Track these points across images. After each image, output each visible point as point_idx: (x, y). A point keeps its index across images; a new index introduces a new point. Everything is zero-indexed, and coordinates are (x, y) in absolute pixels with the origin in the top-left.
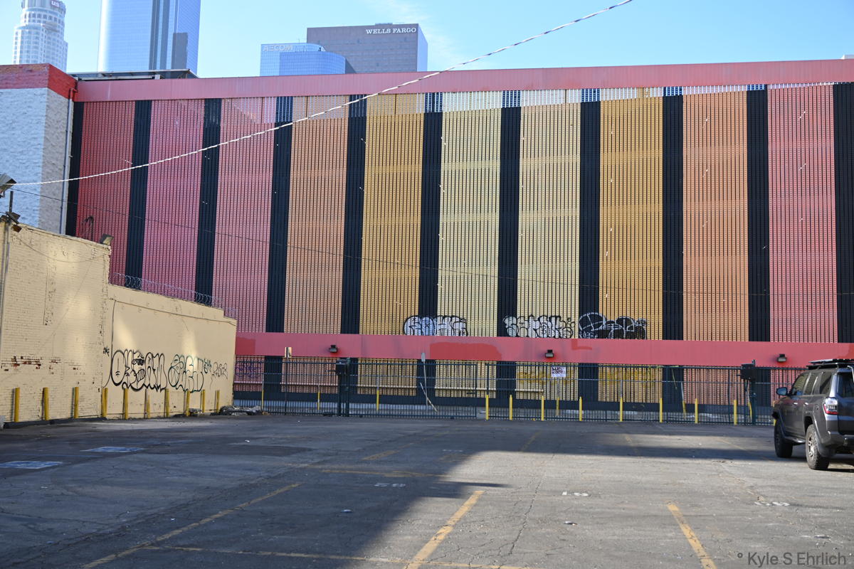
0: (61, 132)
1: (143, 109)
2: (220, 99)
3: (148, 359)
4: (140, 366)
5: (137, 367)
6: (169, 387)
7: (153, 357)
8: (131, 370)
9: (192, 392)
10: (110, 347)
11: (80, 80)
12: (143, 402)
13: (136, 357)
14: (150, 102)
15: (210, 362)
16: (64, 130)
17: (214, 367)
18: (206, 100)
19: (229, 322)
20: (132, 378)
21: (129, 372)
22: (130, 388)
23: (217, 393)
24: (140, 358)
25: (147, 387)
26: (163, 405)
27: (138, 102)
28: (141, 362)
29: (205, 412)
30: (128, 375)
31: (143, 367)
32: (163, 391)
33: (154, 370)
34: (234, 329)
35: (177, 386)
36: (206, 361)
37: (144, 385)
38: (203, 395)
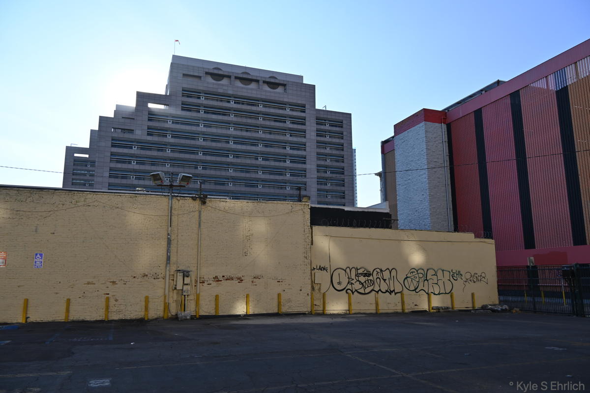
0: (439, 143)
1: (478, 113)
2: (518, 91)
3: (375, 273)
4: (366, 278)
5: (362, 279)
6: (405, 291)
7: (381, 271)
8: (355, 280)
9: (439, 294)
10: (327, 266)
11: (448, 111)
12: (374, 302)
13: (360, 271)
14: (480, 109)
15: (459, 272)
16: (441, 141)
17: (468, 276)
18: (510, 94)
19: (484, 242)
20: (357, 286)
21: (352, 282)
22: (356, 293)
23: (473, 295)
24: (365, 272)
25: (378, 292)
26: (400, 304)
27: (475, 111)
28: (367, 274)
29: (455, 309)
30: (352, 284)
31: (371, 278)
32: (399, 295)
33: (385, 280)
34: (493, 247)
35: (417, 291)
36: (454, 271)
37: (373, 290)
38: (452, 296)
